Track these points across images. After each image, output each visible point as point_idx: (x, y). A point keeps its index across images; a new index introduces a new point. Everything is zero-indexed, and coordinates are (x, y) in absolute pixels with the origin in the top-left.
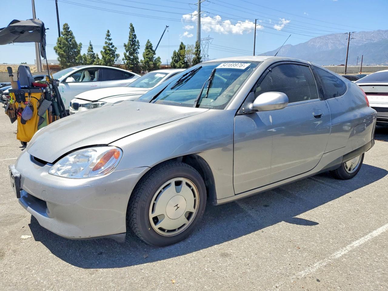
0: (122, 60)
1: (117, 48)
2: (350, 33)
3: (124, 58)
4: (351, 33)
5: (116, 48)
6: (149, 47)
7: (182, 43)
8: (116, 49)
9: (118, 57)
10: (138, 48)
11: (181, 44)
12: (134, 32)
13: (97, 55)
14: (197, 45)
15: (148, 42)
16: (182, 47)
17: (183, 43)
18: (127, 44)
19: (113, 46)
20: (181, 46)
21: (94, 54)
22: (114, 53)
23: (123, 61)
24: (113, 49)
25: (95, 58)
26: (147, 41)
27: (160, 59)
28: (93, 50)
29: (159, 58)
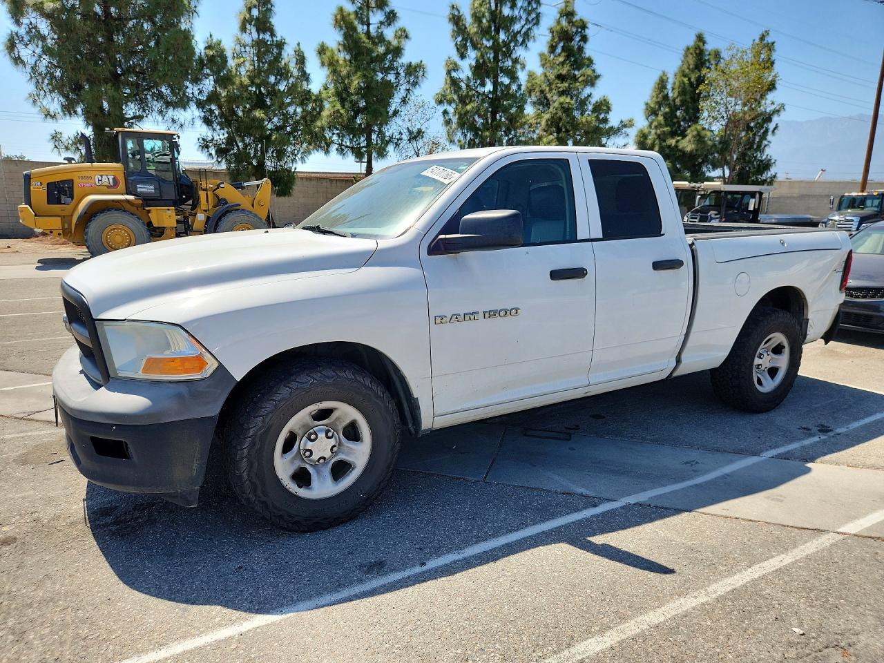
0: (433, 103)
1: (410, 35)
5: (404, 35)
7: (700, 38)
8: (407, 37)
9: (415, 84)
13: (301, 60)
16: (699, 57)
17: (707, 38)
19: (391, 17)
21: (280, 45)
22: (398, 52)
23: (441, 108)
24: (389, 33)
25: (283, 73)
28: (275, 21)
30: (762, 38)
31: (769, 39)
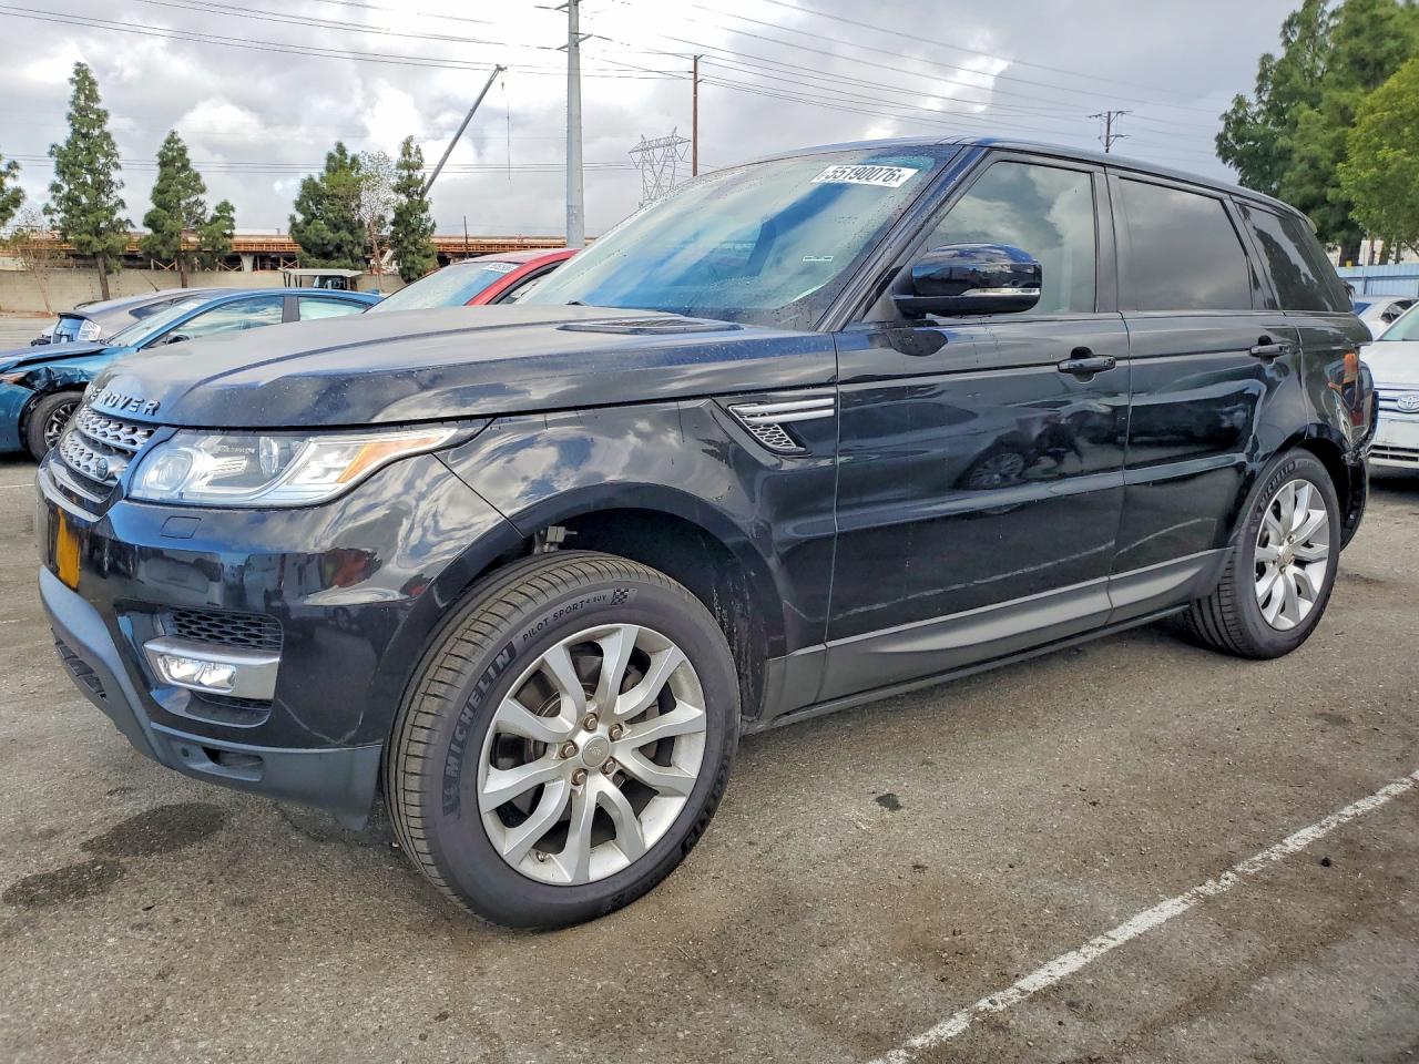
0: (40, 213)
1: (20, 166)
2: (1109, 113)
3: (53, 205)
4: (1113, 115)
5: (12, 165)
6: (173, 162)
7: (340, 146)
8: (16, 167)
9: (20, 203)
10: (117, 166)
11: (333, 149)
12: (97, 100)
14: (406, 151)
15: (172, 140)
16: (339, 162)
17: (346, 145)
18: (62, 144)
20: (330, 157)
23: (48, 217)
26: (166, 136)
27: (233, 209)
29: (225, 208)
30: (407, 144)
31: (413, 145)
